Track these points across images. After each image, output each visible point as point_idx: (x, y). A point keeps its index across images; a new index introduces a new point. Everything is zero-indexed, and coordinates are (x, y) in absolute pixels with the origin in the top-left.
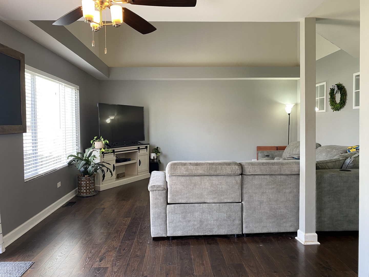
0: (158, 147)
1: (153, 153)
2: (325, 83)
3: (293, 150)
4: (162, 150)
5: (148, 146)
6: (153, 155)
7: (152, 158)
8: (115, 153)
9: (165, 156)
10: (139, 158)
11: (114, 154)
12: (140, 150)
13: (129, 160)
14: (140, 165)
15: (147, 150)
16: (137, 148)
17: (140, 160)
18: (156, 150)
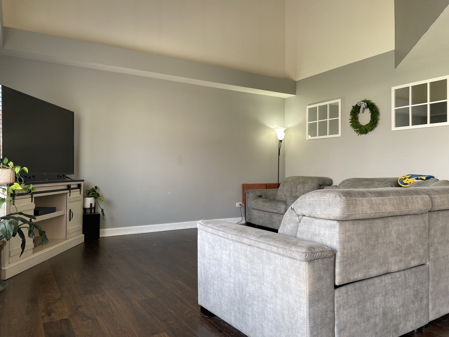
0: (96, 187)
1: (88, 197)
2: (339, 101)
3: (297, 187)
4: (102, 191)
5: (82, 183)
6: (89, 201)
7: (88, 206)
8: (34, 196)
9: (109, 203)
10: (70, 206)
11: (32, 197)
12: (71, 191)
13: (53, 210)
14: (70, 221)
15: (80, 191)
16: (66, 187)
17: (70, 210)
18: (93, 193)
